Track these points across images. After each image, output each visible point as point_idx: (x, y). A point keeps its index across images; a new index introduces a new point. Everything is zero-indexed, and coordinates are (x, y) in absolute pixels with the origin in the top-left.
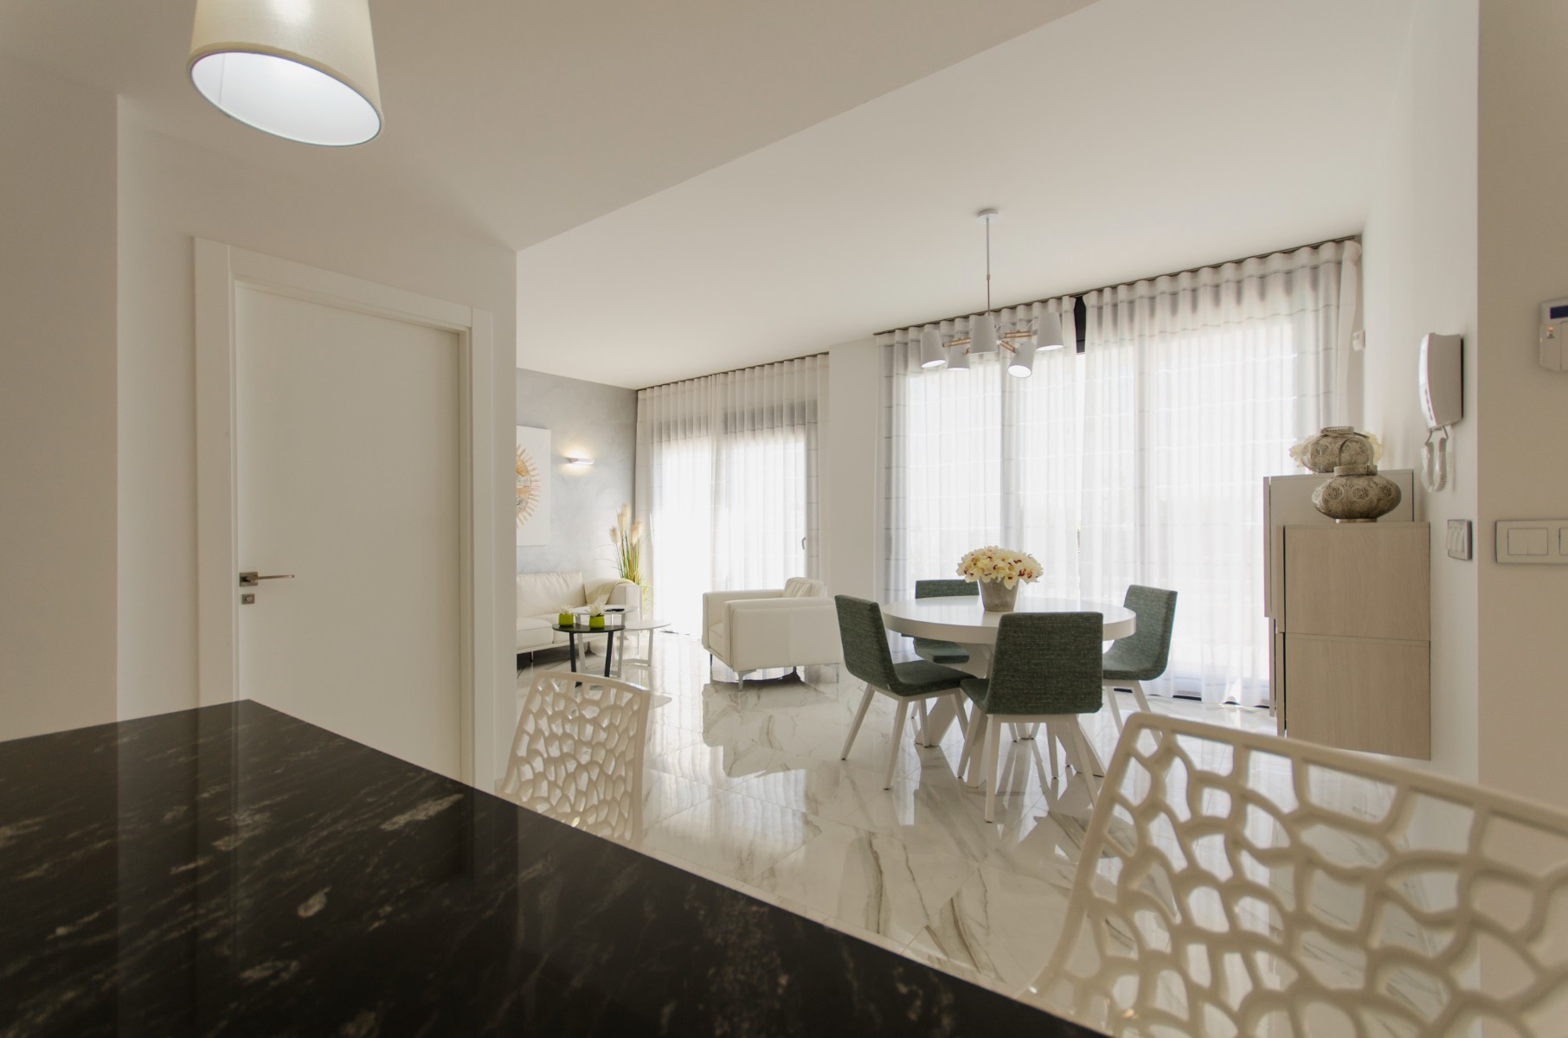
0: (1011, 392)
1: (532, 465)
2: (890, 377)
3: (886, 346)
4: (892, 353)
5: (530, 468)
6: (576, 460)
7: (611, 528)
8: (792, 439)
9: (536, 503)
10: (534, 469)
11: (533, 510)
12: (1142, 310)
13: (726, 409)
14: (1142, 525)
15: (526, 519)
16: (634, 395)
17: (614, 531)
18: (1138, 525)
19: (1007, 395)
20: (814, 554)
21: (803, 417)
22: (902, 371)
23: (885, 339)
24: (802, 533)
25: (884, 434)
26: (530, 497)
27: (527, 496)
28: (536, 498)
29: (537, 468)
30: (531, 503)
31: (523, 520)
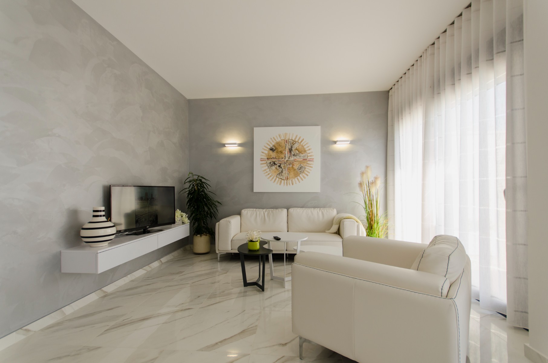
1: (308, 147)
5: (306, 149)
6: (339, 141)
9: (311, 168)
10: (309, 150)
11: (309, 173)
15: (305, 178)
16: (386, 94)
17: (361, 184)
26: (307, 165)
27: (305, 164)
28: (311, 166)
29: (311, 149)
30: (308, 169)
31: (303, 178)
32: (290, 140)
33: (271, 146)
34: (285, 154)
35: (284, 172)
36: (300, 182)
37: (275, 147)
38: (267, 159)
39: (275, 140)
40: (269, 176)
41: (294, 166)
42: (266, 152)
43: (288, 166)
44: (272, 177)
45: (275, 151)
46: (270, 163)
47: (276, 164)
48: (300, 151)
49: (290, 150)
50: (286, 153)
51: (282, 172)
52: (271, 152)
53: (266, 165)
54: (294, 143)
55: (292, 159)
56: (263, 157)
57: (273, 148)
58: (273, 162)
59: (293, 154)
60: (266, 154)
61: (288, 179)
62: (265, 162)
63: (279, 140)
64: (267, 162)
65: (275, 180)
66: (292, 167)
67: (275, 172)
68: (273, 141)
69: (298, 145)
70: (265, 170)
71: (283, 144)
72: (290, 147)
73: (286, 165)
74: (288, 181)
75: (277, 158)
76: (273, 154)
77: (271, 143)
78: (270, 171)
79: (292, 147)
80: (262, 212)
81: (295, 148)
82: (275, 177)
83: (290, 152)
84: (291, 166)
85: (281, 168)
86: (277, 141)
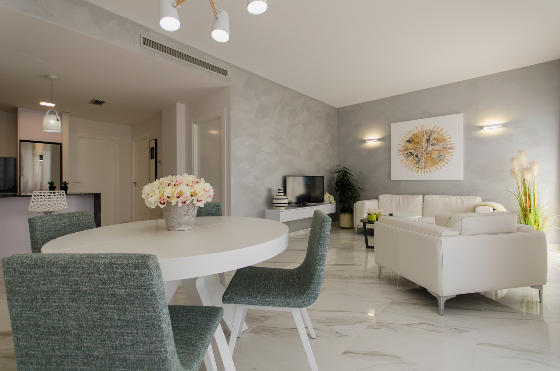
1: (448, 136)
5: (446, 138)
6: (488, 126)
9: (451, 157)
10: (449, 138)
11: (449, 160)
15: (444, 166)
26: (447, 153)
27: (444, 153)
28: (451, 154)
29: (451, 137)
30: (448, 157)
31: (442, 166)
32: (427, 131)
33: (408, 138)
34: (423, 144)
35: (421, 161)
36: (438, 170)
37: (412, 139)
38: (404, 150)
39: (412, 132)
40: (406, 165)
41: (432, 155)
42: (403, 144)
43: (426, 155)
44: (409, 166)
45: (412, 143)
46: (407, 153)
47: (413, 154)
48: (438, 140)
49: (428, 140)
50: (424, 143)
51: (419, 161)
52: (408, 144)
53: (403, 155)
54: (432, 133)
55: (430, 148)
56: (400, 149)
57: (410, 139)
58: (409, 152)
59: (431, 143)
60: (402, 146)
61: (426, 168)
62: (402, 153)
63: (416, 132)
64: (404, 153)
65: (412, 169)
67: (412, 162)
68: (410, 134)
69: (437, 135)
70: (402, 160)
71: (420, 136)
73: (423, 154)
74: (426, 170)
75: (414, 149)
76: (410, 146)
77: (408, 135)
78: (407, 161)
79: (429, 137)
80: (398, 198)
81: (433, 138)
82: (412, 166)
83: (428, 142)
84: (429, 155)
85: (418, 158)
86: (414, 133)
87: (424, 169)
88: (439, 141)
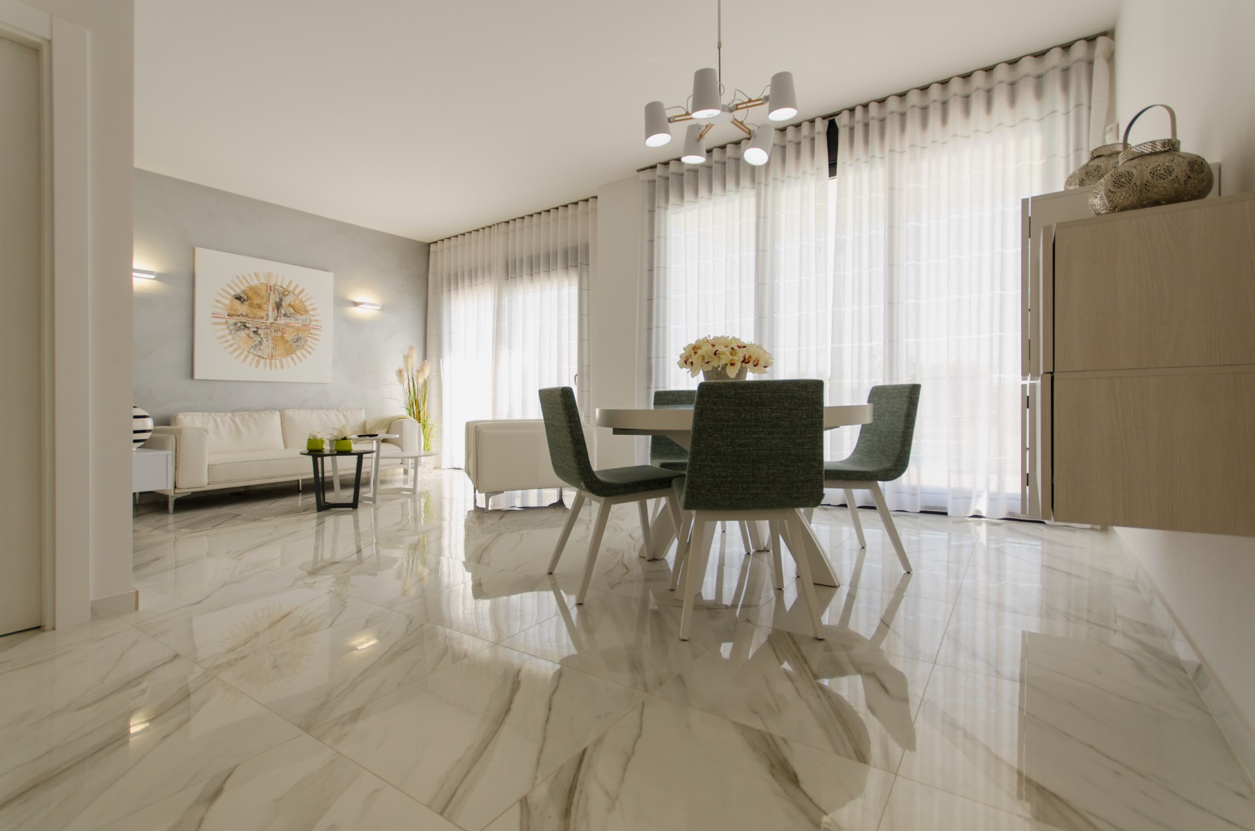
0: (765, 218)
1: (312, 305)
2: (652, 211)
3: (650, 181)
4: (654, 187)
5: (308, 308)
6: (362, 303)
7: (398, 369)
8: (566, 283)
9: (316, 342)
10: (314, 309)
11: (313, 349)
12: (892, 127)
13: (507, 257)
14: (891, 341)
15: (305, 357)
16: (425, 249)
17: (400, 372)
18: (887, 341)
19: (762, 220)
20: (586, 389)
21: (577, 259)
22: (663, 204)
23: (647, 175)
24: (575, 371)
25: (646, 266)
26: (309, 335)
27: (306, 334)
28: (317, 337)
29: (317, 309)
30: (311, 342)
31: (301, 357)
32: (277, 287)
33: (238, 291)
34: (268, 310)
35: (265, 343)
36: (295, 364)
37: (246, 294)
38: (229, 315)
39: (247, 281)
40: (232, 348)
41: (285, 336)
42: (227, 302)
43: (273, 334)
44: (240, 351)
45: (246, 303)
46: (236, 324)
47: (249, 328)
48: (297, 309)
49: (278, 306)
50: (270, 309)
51: (261, 344)
52: (237, 302)
53: (225, 327)
54: (284, 293)
55: (282, 321)
56: (218, 311)
57: (242, 295)
58: (240, 322)
59: (284, 312)
60: (225, 305)
61: (274, 358)
62: (224, 321)
63: (254, 282)
64: (228, 321)
65: (246, 357)
66: (282, 337)
67: (246, 342)
68: (241, 283)
69: (293, 299)
70: (224, 336)
71: (263, 292)
72: (278, 300)
73: (269, 330)
74: (273, 362)
75: (251, 316)
76: (243, 308)
77: (236, 285)
78: (234, 339)
79: (281, 300)
81: (288, 304)
82: (246, 352)
83: (278, 309)
84: (279, 334)
85: (258, 336)
86: (252, 284)
87: (270, 359)
88: (297, 311)
